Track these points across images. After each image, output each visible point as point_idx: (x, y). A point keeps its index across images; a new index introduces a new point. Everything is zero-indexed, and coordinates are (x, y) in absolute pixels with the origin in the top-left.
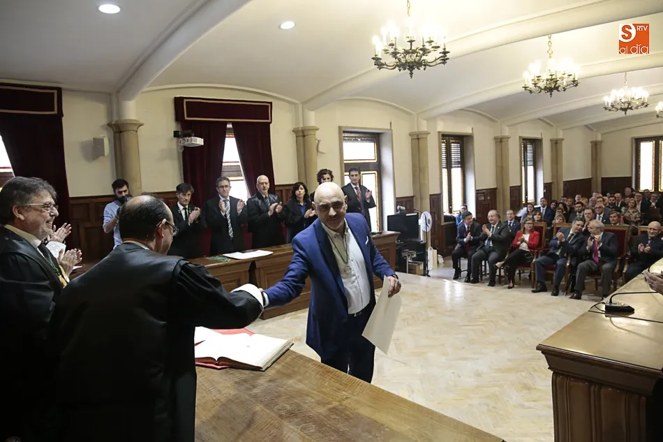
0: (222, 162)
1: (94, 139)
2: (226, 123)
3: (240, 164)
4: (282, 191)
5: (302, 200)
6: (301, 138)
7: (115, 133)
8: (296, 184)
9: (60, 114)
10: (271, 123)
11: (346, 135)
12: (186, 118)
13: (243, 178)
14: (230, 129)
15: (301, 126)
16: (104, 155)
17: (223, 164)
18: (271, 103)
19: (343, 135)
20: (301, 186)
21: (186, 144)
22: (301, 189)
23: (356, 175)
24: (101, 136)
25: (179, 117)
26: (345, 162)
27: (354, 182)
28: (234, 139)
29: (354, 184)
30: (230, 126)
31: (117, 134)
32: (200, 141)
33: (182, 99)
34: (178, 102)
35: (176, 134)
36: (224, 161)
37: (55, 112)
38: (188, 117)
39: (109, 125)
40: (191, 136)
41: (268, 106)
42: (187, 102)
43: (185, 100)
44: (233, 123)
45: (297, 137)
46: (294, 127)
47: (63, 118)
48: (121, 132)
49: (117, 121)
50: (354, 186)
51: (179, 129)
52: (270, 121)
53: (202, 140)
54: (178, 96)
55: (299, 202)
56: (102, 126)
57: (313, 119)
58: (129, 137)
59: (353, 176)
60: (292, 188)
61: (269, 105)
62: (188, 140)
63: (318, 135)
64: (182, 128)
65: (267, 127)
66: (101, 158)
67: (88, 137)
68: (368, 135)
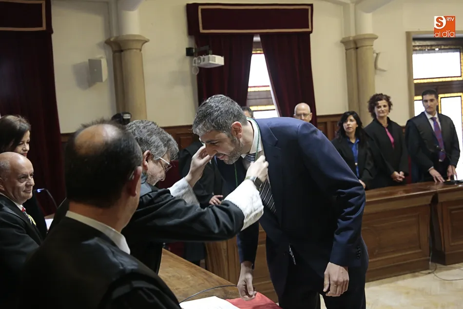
0: (247, 87)
1: (89, 60)
2: (252, 35)
3: (270, 88)
4: (326, 123)
5: (353, 135)
6: (353, 52)
7: (114, 52)
8: (345, 113)
9: (50, 30)
10: (311, 32)
11: (417, 43)
12: (202, 31)
13: (274, 107)
14: (257, 43)
15: (352, 34)
16: (101, 81)
17: (249, 90)
18: (311, 5)
19: (413, 44)
20: (352, 117)
21: (202, 64)
22: (351, 120)
23: (432, 100)
24: (98, 56)
25: (192, 29)
26: (416, 82)
27: (428, 110)
28: (263, 56)
29: (430, 113)
30: (257, 39)
31: (117, 54)
32: (219, 60)
33: (196, 5)
34: (191, 9)
35: (189, 52)
36: (249, 85)
37: (44, 28)
38: (204, 29)
39: (108, 42)
40: (208, 54)
41: (308, 10)
42: (202, 10)
43: (200, 7)
44: (261, 35)
45: (346, 50)
46: (344, 37)
47: (53, 36)
48: (122, 51)
49: (117, 37)
50: (429, 117)
51: (193, 45)
52: (309, 30)
53: (222, 58)
54: (191, 2)
55: (349, 138)
56: (99, 45)
57: (369, 24)
58: (131, 57)
59: (426, 101)
60: (339, 119)
61: (309, 8)
62: (204, 60)
63: (377, 46)
64: (197, 43)
65: (306, 38)
66: (98, 84)
67: (81, 58)
68: (450, 42)
